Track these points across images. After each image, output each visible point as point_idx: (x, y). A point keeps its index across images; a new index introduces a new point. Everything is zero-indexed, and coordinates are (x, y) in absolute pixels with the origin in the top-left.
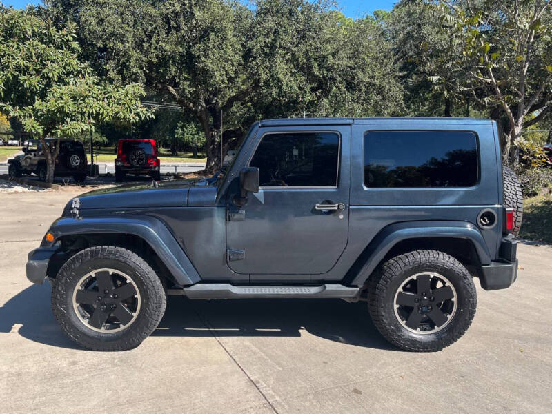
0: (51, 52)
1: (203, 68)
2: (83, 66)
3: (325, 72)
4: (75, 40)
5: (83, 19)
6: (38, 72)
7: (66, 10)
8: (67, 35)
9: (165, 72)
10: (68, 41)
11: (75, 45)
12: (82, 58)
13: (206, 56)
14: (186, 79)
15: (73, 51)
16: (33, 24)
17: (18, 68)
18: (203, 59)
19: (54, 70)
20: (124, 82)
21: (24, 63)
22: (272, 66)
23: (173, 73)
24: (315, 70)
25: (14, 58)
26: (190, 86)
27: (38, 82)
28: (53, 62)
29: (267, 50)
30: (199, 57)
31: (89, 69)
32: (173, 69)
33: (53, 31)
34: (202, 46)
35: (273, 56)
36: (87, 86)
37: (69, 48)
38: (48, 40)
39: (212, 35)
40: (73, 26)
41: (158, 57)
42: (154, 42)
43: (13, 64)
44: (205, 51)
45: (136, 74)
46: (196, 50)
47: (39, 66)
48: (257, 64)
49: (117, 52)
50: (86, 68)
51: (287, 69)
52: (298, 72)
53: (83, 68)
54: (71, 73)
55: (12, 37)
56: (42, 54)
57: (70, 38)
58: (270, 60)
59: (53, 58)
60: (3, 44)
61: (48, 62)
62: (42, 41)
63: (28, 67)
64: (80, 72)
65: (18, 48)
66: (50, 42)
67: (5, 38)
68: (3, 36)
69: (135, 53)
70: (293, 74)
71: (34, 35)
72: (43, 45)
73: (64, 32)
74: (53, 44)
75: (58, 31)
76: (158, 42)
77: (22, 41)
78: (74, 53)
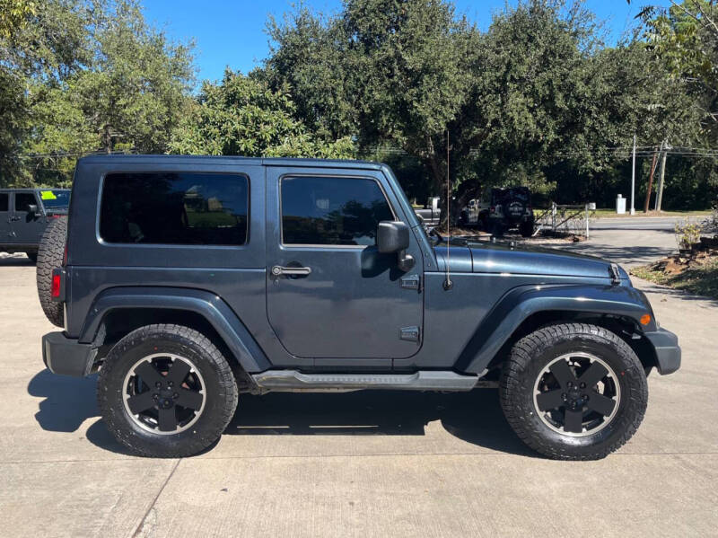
0: (265, 115)
1: (415, 114)
2: (297, 124)
3: (573, 103)
4: (289, 99)
5: (296, 78)
6: (254, 136)
7: (282, 72)
8: (281, 96)
9: (377, 121)
10: (283, 101)
11: (289, 104)
12: (296, 116)
13: (419, 101)
14: (399, 128)
15: (288, 110)
16: (258, 88)
17: (236, 133)
18: (415, 104)
19: (267, 131)
20: (335, 137)
21: (239, 127)
22: (503, 103)
23: (385, 122)
24: (559, 102)
25: (232, 124)
26: (404, 135)
27: (254, 144)
28: (267, 123)
29: (498, 85)
30: (411, 102)
31: (303, 127)
32: (384, 119)
33: (268, 94)
34: (415, 91)
35: (505, 91)
36: (299, 144)
37: (283, 107)
38: (263, 104)
39: (426, 78)
40: (287, 86)
41: (370, 107)
42: (366, 92)
43: (231, 129)
44: (419, 96)
45: (347, 127)
46: (407, 97)
47: (254, 130)
48: (485, 102)
49: (330, 106)
50: (299, 126)
51: (523, 104)
52: (539, 106)
53: (297, 127)
54: (286, 132)
55: (233, 103)
56: (257, 118)
57: (285, 98)
58: (502, 96)
59: (268, 119)
60: (224, 110)
61: (262, 125)
62: (261, 105)
63: (244, 131)
64: (294, 131)
65: (238, 114)
66: (267, 104)
67: (228, 104)
68: (226, 103)
69: (345, 106)
70: (531, 110)
71: (252, 99)
72: (259, 109)
73: (279, 94)
74: (270, 106)
75: (273, 93)
76: (371, 91)
77: (240, 106)
78: (288, 112)
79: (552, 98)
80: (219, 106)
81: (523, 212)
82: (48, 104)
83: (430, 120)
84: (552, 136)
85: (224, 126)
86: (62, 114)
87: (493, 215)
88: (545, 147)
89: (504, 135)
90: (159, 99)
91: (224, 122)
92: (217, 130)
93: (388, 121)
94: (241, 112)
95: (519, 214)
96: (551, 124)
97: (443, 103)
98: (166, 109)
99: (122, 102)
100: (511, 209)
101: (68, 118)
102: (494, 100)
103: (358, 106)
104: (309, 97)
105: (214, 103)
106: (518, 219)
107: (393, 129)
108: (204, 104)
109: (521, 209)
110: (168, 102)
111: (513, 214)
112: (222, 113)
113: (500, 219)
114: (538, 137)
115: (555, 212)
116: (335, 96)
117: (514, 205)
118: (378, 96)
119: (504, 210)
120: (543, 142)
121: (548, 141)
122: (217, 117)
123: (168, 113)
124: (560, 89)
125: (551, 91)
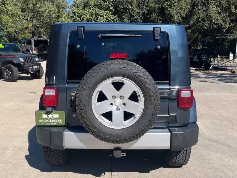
0: (101, 12)
1: (169, 13)
2: (114, 17)
4: (112, 6)
8: (108, 4)
9: (150, 17)
10: (109, 6)
11: (112, 8)
12: (114, 14)
13: (170, 8)
14: (160, 20)
15: (110, 11)
17: (88, 20)
18: (169, 9)
19: (102, 20)
21: (89, 17)
22: (207, 10)
25: (86, 16)
28: (102, 16)
31: (117, 19)
32: (154, 15)
33: (102, 3)
34: (169, 3)
35: (208, 4)
38: (100, 7)
41: (147, 10)
42: (146, 3)
43: (85, 19)
44: (170, 5)
45: (137, 19)
46: (165, 5)
47: (96, 19)
48: (198, 9)
49: (129, 9)
50: (115, 18)
51: (216, 10)
52: (223, 11)
53: (114, 18)
54: (110, 21)
55: (87, 7)
56: (97, 14)
57: (110, 5)
58: (206, 7)
59: (102, 15)
60: (83, 10)
61: (99, 17)
62: (98, 8)
63: (91, 19)
64: (113, 20)
65: (88, 11)
66: (102, 8)
67: (84, 7)
68: (83, 7)
69: (137, 10)
70: (220, 13)
71: (95, 5)
72: (98, 9)
73: (107, 3)
74: (103, 9)
75: (105, 3)
76: (148, 3)
77: (90, 8)
78: (111, 12)
79: (229, 8)
80: (80, 8)
81: (207, 59)
82: (6, 6)
83: (175, 16)
84: (228, 25)
85: (82, 17)
86: (12, 11)
87: (194, 60)
88: (225, 30)
89: (207, 24)
90: (54, 5)
91: (82, 15)
92: (79, 19)
93: (155, 17)
94: (90, 11)
95: (206, 60)
96: (228, 20)
97: (181, 9)
98: (57, 10)
99: (38, 5)
100: (202, 57)
101: (14, 12)
102: (202, 8)
103: (142, 9)
104: (120, 5)
105: (78, 7)
106: (205, 62)
107: (158, 20)
108: (73, 7)
109: (207, 58)
110: (58, 7)
111: (203, 60)
112: (81, 11)
113: (197, 61)
114: (222, 26)
115: (219, 59)
116: (132, 5)
117: (203, 56)
118: (151, 5)
119: (199, 58)
120: (224, 28)
121: (226, 27)
122: (79, 13)
123: (58, 12)
124: (233, 4)
125: (229, 5)
